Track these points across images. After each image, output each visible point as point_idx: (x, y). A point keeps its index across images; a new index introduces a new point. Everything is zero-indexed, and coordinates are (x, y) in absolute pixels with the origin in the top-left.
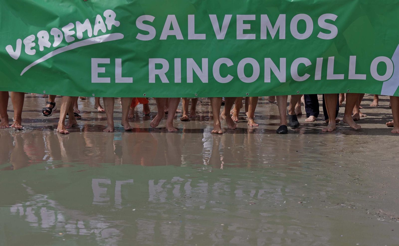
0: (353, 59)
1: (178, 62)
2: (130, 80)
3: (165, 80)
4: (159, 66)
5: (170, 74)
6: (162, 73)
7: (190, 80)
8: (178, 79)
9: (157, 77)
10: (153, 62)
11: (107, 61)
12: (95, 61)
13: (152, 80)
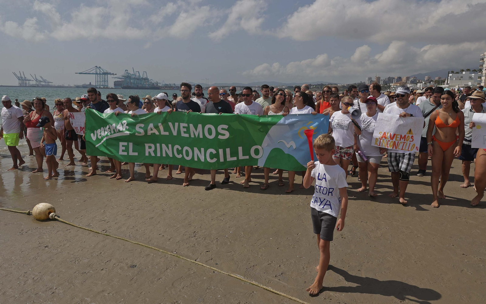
0: (240, 149)
1: (158, 145)
2: (136, 154)
3: (153, 154)
4: (150, 147)
5: (155, 151)
6: (152, 151)
7: (164, 155)
8: (159, 155)
9: (149, 152)
10: (147, 146)
11: (126, 144)
12: (121, 144)
13: (147, 154)
